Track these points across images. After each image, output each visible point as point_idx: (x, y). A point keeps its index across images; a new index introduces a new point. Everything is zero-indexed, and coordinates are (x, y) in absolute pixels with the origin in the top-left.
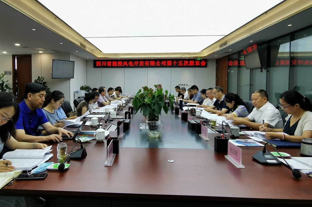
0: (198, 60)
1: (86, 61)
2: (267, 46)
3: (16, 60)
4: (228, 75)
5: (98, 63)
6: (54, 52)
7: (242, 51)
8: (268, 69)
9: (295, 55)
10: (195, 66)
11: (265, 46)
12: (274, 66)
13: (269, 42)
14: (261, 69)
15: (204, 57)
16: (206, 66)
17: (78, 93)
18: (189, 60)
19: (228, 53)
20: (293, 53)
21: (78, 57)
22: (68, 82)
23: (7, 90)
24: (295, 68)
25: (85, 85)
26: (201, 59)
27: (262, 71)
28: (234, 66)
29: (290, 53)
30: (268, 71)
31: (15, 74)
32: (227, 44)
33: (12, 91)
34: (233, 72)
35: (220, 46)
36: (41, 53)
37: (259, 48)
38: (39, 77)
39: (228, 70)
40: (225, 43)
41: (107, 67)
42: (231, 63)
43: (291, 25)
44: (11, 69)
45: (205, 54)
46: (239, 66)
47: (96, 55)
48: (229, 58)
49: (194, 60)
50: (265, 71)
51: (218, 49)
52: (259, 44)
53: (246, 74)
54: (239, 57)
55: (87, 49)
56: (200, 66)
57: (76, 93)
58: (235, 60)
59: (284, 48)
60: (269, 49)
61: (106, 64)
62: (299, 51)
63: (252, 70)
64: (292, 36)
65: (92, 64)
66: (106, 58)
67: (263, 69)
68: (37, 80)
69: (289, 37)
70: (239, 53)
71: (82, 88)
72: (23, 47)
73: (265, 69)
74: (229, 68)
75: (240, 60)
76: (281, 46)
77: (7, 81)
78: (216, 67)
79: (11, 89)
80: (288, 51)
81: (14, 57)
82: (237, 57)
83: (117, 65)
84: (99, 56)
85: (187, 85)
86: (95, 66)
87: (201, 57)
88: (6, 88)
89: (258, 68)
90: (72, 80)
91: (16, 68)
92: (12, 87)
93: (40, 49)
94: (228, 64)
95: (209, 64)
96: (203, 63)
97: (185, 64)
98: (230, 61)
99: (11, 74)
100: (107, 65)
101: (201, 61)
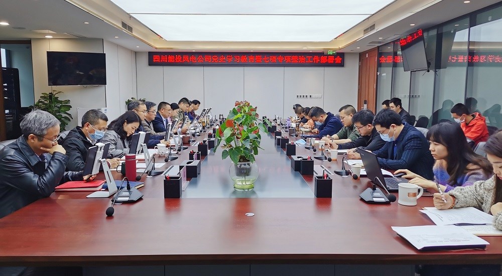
0: (330, 55)
1: (135, 54)
2: (437, 32)
4: (378, 80)
5: (156, 58)
6: (74, 37)
15: (340, 49)
19: (378, 43)
20: (474, 43)
26: (334, 52)
27: (428, 73)
28: (387, 66)
32: (375, 28)
35: (365, 31)
36: (49, 39)
39: (377, 72)
40: (372, 27)
43: (469, 2)
48: (380, 52)
50: (432, 72)
51: (362, 36)
53: (404, 77)
54: (395, 49)
55: (134, 33)
58: (388, 54)
60: (440, 38)
63: (413, 72)
64: (473, 18)
65: (145, 60)
66: (171, 48)
69: (468, 20)
70: (395, 44)
74: (379, 68)
76: (457, 33)
78: (360, 66)
80: (466, 40)
82: (392, 50)
85: (310, 96)
86: (151, 63)
93: (47, 31)
94: (378, 62)
95: (348, 61)
101: (334, 56)
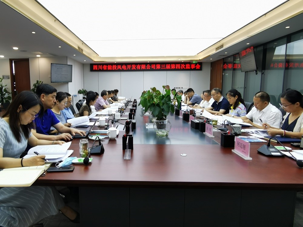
0: (194, 64)
1: (83, 65)
2: (264, 48)
3: (13, 64)
4: (223, 78)
5: (95, 67)
6: (52, 56)
7: (238, 53)
8: (263, 71)
9: (290, 58)
10: (191, 69)
11: (261, 48)
12: (269, 68)
13: (265, 44)
14: (256, 71)
15: (200, 60)
16: (200, 69)
17: (76, 97)
18: (185, 63)
19: (224, 56)
20: (289, 55)
21: (75, 61)
22: (66, 86)
23: (6, 94)
24: (289, 70)
25: (83, 89)
27: (257, 74)
28: (229, 69)
29: (286, 55)
30: (262, 74)
31: (13, 78)
32: (223, 47)
33: (11, 95)
34: (228, 75)
35: (216, 49)
36: (38, 57)
37: (255, 51)
38: (37, 81)
39: (223, 73)
40: (222, 46)
41: (103, 70)
42: (226, 66)
43: (289, 27)
44: (9, 73)
45: (201, 57)
46: (234, 69)
47: (93, 59)
48: (224, 61)
49: (190, 63)
50: (259, 74)
51: (214, 52)
52: (255, 47)
53: (240, 77)
54: (234, 60)
55: (84, 53)
56: (195, 69)
57: (74, 97)
58: (230, 63)
59: (280, 51)
60: (265, 52)
61: (102, 67)
62: (294, 53)
63: (246, 72)
64: (289, 38)
65: (88, 68)
66: (103, 61)
67: (258, 71)
68: (36, 84)
69: (285, 39)
70: (235, 56)
71: (80, 92)
72: (21, 50)
73: (260, 71)
74: (224, 72)
75: (235, 63)
76: (277, 48)
77: (6, 86)
78: (211, 70)
79: (10, 93)
80: (285, 54)
81: (11, 61)
82: (232, 60)
83: (112, 68)
84: (96, 60)
85: (182, 88)
86: (92, 70)
87: (196, 61)
88: (5, 92)
89: (254, 71)
90: (70, 83)
91: (14, 73)
92: (10, 92)
93: (37, 53)
94: (223, 67)
95: (204, 67)
96: (198, 67)
97: (182, 67)
98: (225, 64)
99: (9, 78)
100: (103, 69)
101: (196, 64)
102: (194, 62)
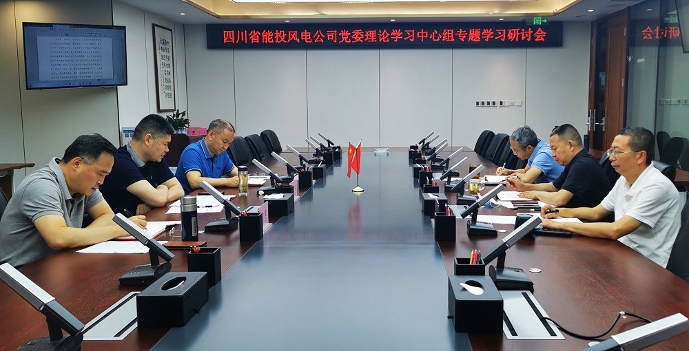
1: (184, 29)
4: (628, 71)
16: (558, 43)
26: (545, 21)
28: (648, 43)
34: (645, 61)
45: (557, 6)
47: (210, 8)
48: (631, 18)
54: (664, 13)
58: (649, 22)
61: (248, 36)
74: (631, 49)
75: (667, 24)
83: (275, 40)
85: (501, 103)
86: (212, 44)
87: (544, 16)
95: (569, 38)
100: (249, 40)
102: (537, 21)
